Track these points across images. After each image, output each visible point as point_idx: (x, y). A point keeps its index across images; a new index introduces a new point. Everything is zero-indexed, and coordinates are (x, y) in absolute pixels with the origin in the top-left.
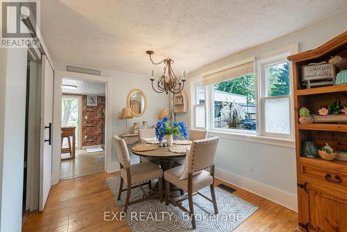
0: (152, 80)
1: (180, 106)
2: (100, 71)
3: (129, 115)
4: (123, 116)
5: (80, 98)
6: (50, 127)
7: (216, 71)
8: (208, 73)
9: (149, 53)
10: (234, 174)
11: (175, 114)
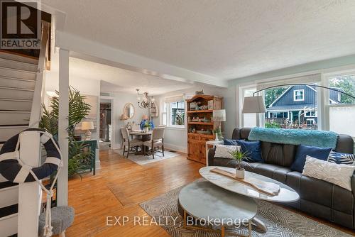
0: (139, 102)
1: (155, 113)
3: (125, 118)
4: (122, 119)
9: (138, 90)
11: (152, 117)
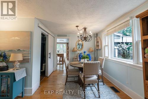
0: (78, 37)
2: (66, 35)
3: (75, 50)
5: (66, 44)
6: (50, 54)
7: (112, 28)
8: (108, 30)
9: (77, 26)
10: (121, 84)
11: (97, 50)
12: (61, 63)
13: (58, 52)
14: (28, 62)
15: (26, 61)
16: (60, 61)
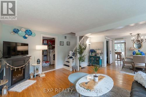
2: (123, 38)
4: (130, 49)
6: (111, 51)
9: (131, 34)
12: (119, 59)
13: (116, 51)
14: (103, 54)
15: (102, 53)
16: (118, 58)
